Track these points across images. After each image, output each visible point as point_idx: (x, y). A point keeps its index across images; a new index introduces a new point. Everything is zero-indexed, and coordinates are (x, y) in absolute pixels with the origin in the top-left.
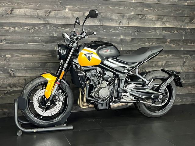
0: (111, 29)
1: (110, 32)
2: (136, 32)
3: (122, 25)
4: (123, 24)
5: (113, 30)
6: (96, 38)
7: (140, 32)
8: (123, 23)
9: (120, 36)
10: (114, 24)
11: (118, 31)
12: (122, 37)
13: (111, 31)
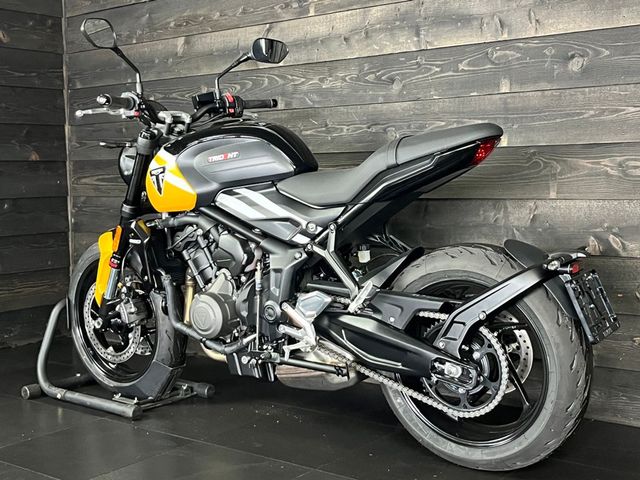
0: (461, 62)
1: (457, 71)
2: (573, 57)
3: (505, 37)
4: (509, 33)
5: (469, 64)
6: (405, 104)
7: (598, 53)
8: (510, 26)
9: (498, 86)
10: (471, 36)
11: (493, 63)
12: (505, 88)
13: (461, 67)
